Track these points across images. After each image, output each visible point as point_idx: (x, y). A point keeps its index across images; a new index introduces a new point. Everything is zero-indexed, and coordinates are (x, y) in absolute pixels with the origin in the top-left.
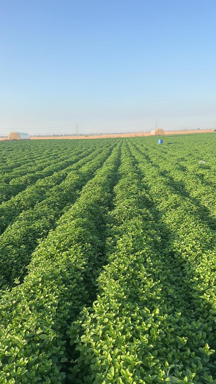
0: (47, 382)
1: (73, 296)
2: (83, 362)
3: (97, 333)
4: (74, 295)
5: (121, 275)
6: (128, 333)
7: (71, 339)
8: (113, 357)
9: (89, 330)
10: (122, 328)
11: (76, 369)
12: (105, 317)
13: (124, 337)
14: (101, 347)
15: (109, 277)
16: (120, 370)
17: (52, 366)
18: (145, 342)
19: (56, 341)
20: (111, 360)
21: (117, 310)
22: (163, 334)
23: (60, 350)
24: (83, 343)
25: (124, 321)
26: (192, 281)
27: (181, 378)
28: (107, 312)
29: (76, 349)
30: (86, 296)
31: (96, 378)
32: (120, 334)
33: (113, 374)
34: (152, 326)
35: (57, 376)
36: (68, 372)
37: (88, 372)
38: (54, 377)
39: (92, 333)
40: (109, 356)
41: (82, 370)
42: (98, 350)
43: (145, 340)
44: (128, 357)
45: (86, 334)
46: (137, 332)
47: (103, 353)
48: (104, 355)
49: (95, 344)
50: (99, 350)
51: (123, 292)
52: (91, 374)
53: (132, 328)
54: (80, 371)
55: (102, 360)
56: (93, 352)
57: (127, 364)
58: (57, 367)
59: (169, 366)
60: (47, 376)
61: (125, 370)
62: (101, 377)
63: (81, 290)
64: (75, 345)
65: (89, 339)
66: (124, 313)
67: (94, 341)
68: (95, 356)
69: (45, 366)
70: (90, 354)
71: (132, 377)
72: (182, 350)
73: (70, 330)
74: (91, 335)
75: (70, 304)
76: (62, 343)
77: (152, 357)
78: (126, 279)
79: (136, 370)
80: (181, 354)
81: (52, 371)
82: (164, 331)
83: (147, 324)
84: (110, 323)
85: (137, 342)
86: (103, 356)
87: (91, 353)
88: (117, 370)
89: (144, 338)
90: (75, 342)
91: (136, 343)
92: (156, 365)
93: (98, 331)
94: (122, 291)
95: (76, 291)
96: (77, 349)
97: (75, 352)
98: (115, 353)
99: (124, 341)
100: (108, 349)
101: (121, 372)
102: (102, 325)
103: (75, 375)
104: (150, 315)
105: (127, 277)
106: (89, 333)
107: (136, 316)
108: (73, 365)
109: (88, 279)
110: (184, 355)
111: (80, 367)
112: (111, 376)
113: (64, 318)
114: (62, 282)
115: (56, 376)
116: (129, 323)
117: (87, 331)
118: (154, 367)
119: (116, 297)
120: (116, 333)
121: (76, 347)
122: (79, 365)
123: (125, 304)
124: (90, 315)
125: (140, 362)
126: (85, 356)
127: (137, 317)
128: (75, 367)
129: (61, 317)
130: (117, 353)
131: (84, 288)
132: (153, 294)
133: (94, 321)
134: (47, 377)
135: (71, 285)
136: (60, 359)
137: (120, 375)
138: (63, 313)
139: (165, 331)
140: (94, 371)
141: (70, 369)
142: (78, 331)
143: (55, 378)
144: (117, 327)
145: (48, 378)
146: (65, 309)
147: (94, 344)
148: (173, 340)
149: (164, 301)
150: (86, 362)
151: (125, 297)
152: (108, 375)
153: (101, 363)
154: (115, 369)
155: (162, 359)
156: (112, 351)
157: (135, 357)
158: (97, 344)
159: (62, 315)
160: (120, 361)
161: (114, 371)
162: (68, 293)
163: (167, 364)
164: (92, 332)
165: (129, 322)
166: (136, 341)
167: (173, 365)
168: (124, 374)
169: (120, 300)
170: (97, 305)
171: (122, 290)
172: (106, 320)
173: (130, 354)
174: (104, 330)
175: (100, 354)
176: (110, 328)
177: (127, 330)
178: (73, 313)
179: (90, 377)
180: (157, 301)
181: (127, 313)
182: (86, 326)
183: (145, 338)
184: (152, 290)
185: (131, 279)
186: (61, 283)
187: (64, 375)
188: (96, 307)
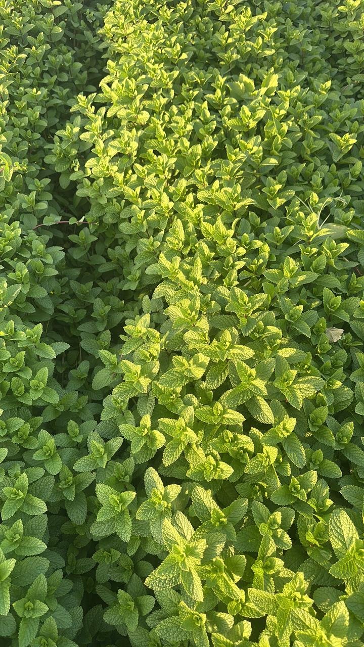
0: (18, 273)
1: (45, 75)
2: (100, 220)
3: (124, 150)
4: (47, 72)
5: (165, 8)
6: (206, 138)
7: (60, 174)
8: (176, 198)
9: (102, 145)
10: (190, 127)
11: (87, 236)
12: (138, 111)
13: (199, 149)
14: (140, 181)
15: (133, 17)
16: (197, 225)
17: (22, 236)
18: (254, 154)
19: (24, 180)
20: (171, 207)
21: (167, 91)
22: (297, 132)
23: (37, 201)
24: (92, 180)
25: (189, 113)
26: (343, 10)
27: (350, 224)
28: (144, 98)
29: (76, 193)
30: (79, 75)
31: (138, 250)
32: (187, 144)
33: (182, 236)
34: (269, 115)
35: (42, 257)
36: (68, 246)
37: (116, 240)
38: (34, 260)
39: (113, 152)
40: (165, 197)
41: (102, 237)
42: (134, 188)
43: (253, 152)
44: (217, 194)
45: (97, 156)
46: (229, 135)
47: (148, 195)
48: (151, 198)
49: (125, 177)
50: (138, 190)
51: (178, 44)
52: (124, 243)
53: (214, 127)
54: (96, 239)
55: (148, 210)
56: (121, 197)
57: (214, 209)
58: (37, 237)
59: (319, 202)
60: (16, 259)
61: (213, 222)
62: (152, 245)
63: (64, 60)
64: (74, 185)
65: (108, 167)
66: (188, 96)
67: (120, 171)
68: (129, 204)
69: (5, 237)
70: (115, 200)
71: (234, 237)
72: (340, 166)
73: (52, 153)
74: (110, 156)
75: (39, 93)
76: (39, 184)
77: (278, 187)
78: (178, 15)
79: (239, 222)
80: (341, 173)
81: (26, 246)
82: (298, 125)
83: (253, 110)
84: (153, 121)
85: (236, 157)
86: (149, 201)
87: (115, 198)
88: (191, 225)
89: (250, 146)
90: (73, 177)
91: (234, 157)
92: (288, 203)
93: (128, 144)
94: (173, 42)
95: (51, 63)
96: (80, 193)
97: (77, 202)
98: (179, 190)
99: (199, 160)
100: (160, 183)
101: (202, 229)
102: (134, 130)
103: (88, 249)
104: (256, 92)
105: (180, 11)
106: (103, 152)
107: (219, 99)
108: (77, 229)
109: (79, 37)
110: (347, 175)
111: (96, 231)
112: (177, 241)
113: (32, 126)
114: (7, 41)
115: (38, 256)
116: (205, 115)
117: (97, 147)
118: (282, 207)
119: (159, 58)
120: (173, 143)
121: (77, 190)
122: (91, 227)
123: (187, 73)
124: (99, 111)
125: (249, 201)
126: (102, 208)
127: (223, 101)
128: (82, 232)
129: (23, 124)
130: (183, 188)
131: (69, 56)
132: (255, 45)
133: (113, 123)
134: (17, 261)
135: (34, 48)
136: (41, 220)
137: (200, 236)
138: (25, 115)
139: (299, 123)
140: (130, 235)
141: (73, 238)
142: (74, 152)
143: (38, 262)
144: (176, 128)
145: (21, 264)
146: (29, 105)
147: (120, 177)
148: (320, 144)
149: (282, 60)
150: (109, 220)
151: (184, 56)
152: (169, 241)
153: (146, 215)
154: (185, 224)
155: (301, 189)
156: (170, 187)
157: (235, 191)
158: (128, 176)
159: (26, 119)
160: (193, 206)
161: (184, 229)
162: (30, 68)
163: (315, 197)
164: (112, 149)
165: (204, 113)
166: (233, 154)
167: (329, 200)
168: (208, 233)
169: (171, 64)
170: (114, 86)
171: (173, 39)
172: (144, 117)
173: (221, 186)
174: (141, 141)
175: (140, 197)
176: (155, 134)
177: (201, 131)
178: (55, 116)
179: (124, 249)
180: (265, 62)
181: (196, 93)
182: (92, 136)
183: (254, 146)
184: (251, 34)
185: (192, 17)
186: (6, 43)
187: (59, 252)
188: (112, 90)
